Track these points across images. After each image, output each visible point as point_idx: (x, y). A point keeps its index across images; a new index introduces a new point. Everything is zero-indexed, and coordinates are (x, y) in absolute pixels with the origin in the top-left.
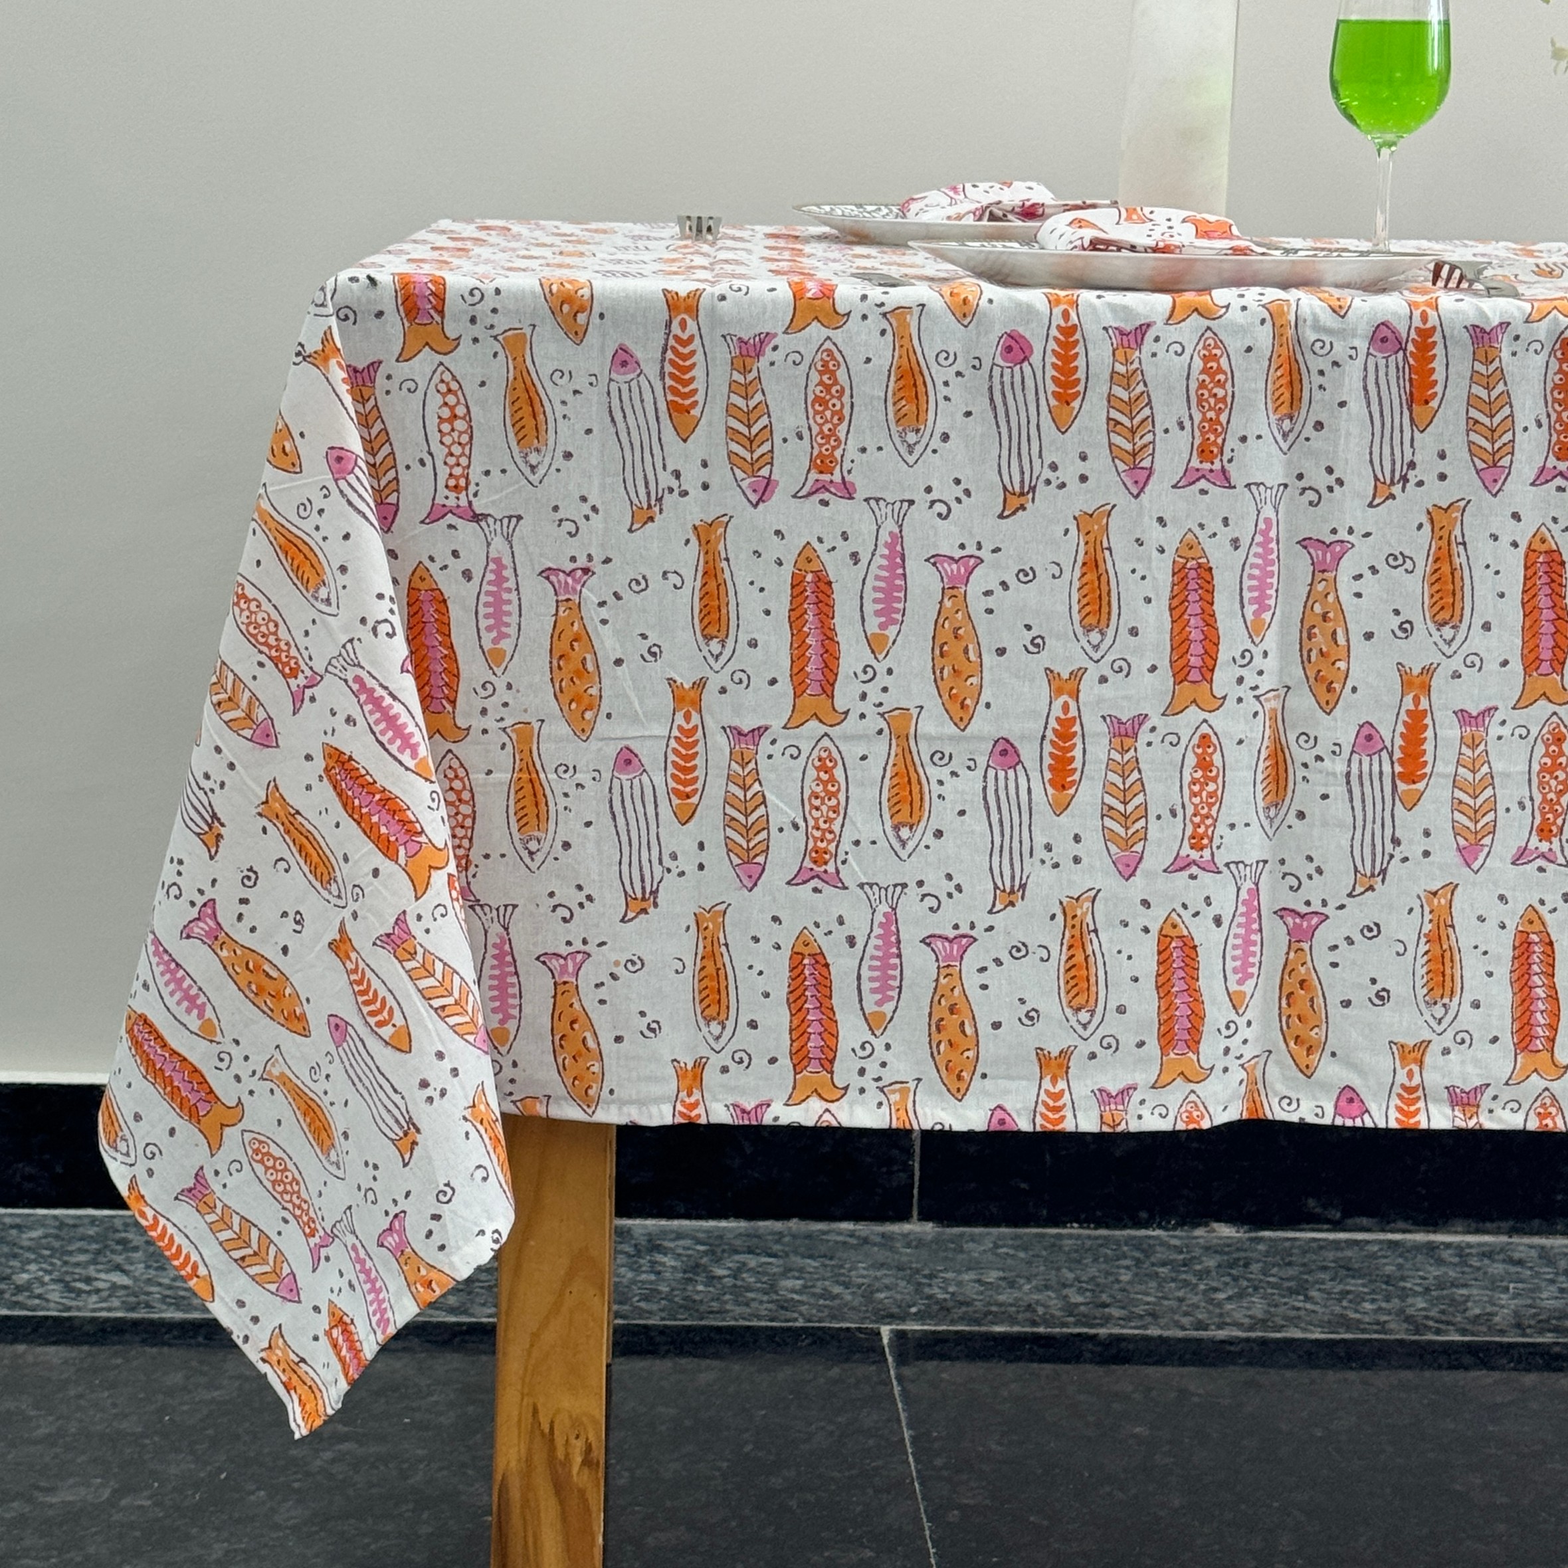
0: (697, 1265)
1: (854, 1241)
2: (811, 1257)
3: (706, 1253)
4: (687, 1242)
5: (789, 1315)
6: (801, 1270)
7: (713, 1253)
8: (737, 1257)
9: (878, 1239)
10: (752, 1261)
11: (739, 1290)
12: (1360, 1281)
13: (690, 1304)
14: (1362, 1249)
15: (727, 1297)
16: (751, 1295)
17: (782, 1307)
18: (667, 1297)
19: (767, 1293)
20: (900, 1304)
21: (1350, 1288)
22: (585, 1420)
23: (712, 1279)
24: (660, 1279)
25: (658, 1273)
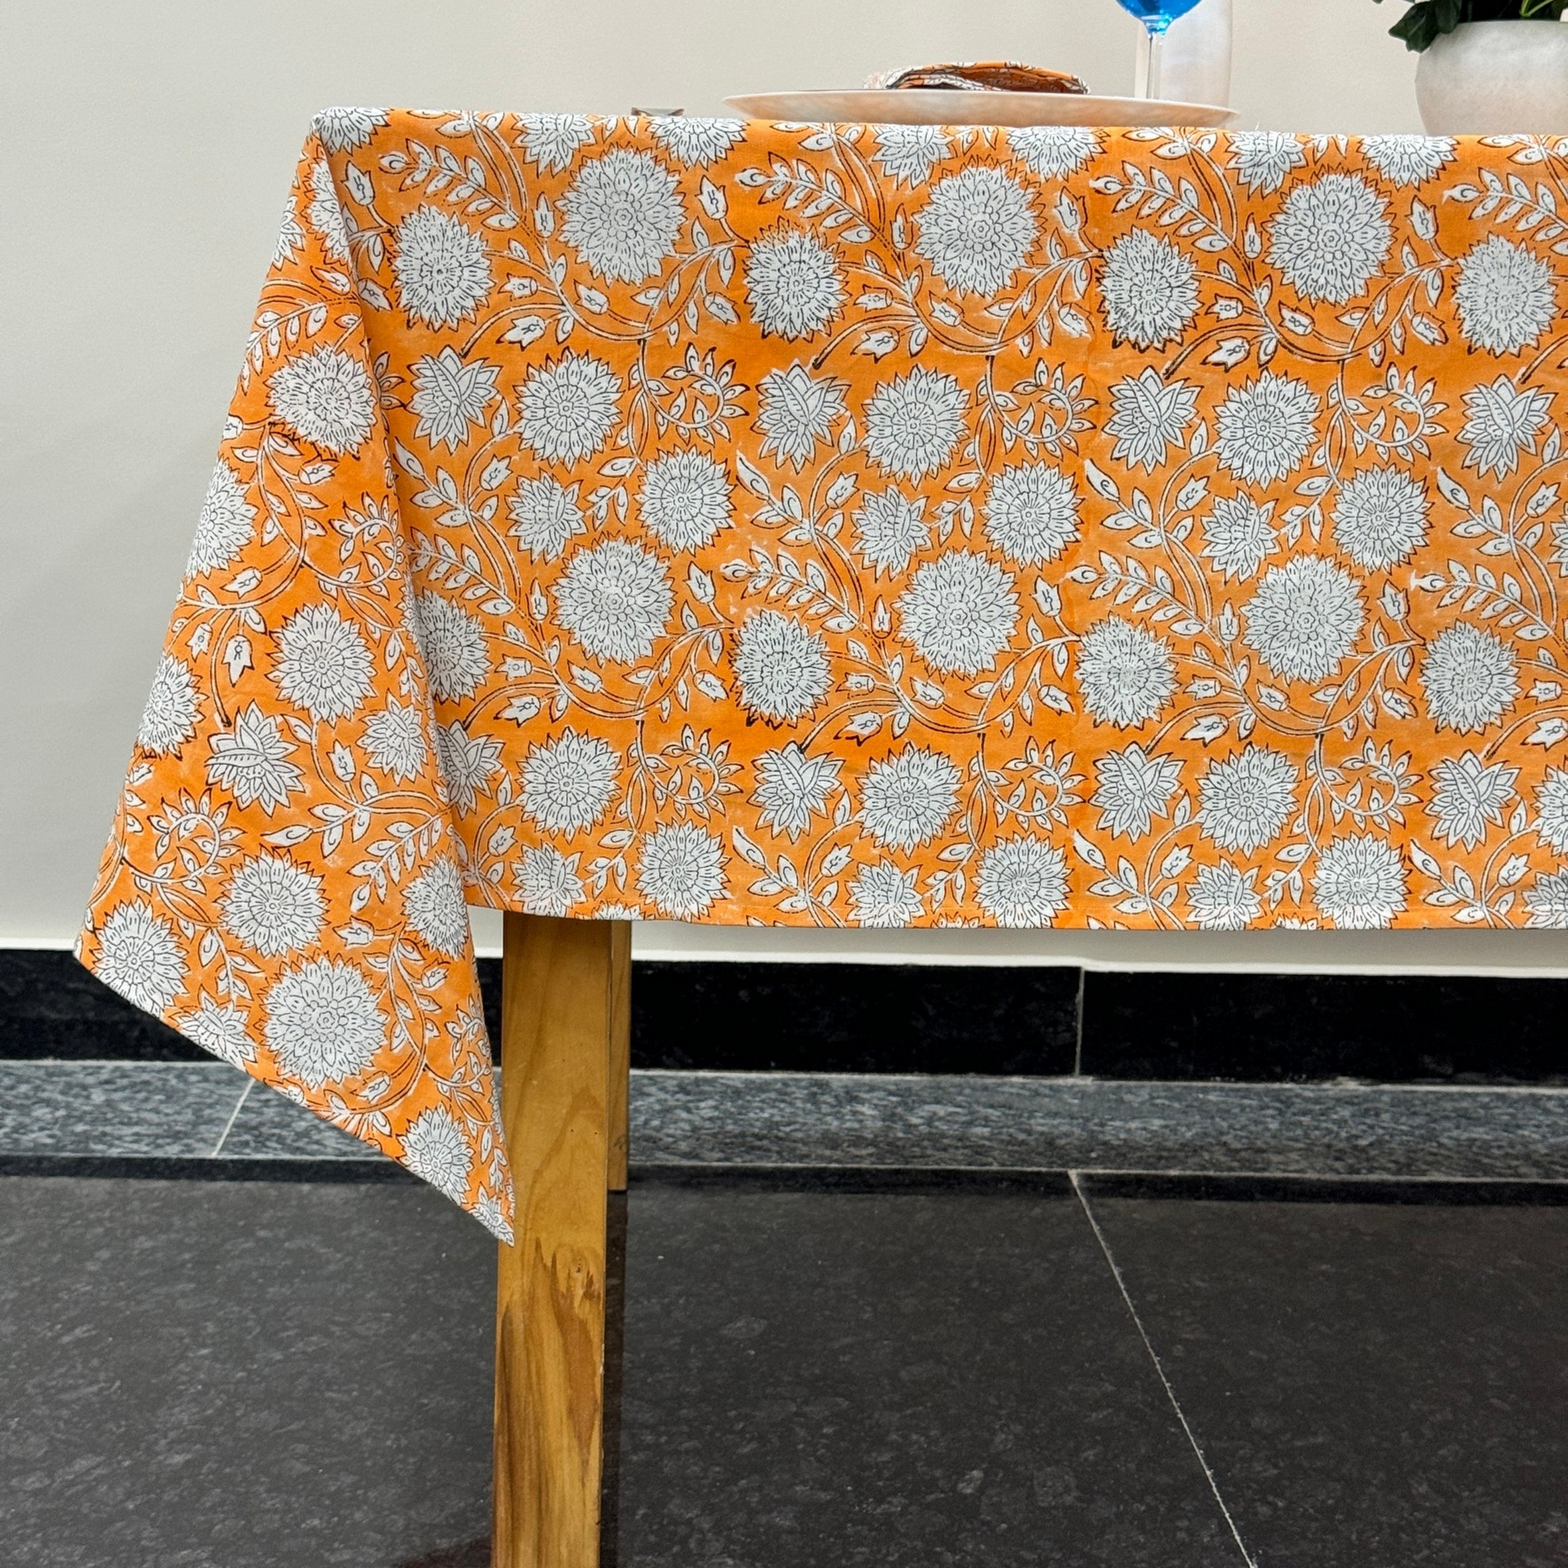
0: (894, 1114)
1: (1027, 1093)
2: (992, 1106)
3: (899, 1104)
4: (881, 1094)
5: (984, 1160)
6: (986, 1119)
7: (906, 1104)
8: (927, 1107)
9: (1047, 1091)
10: (941, 1110)
11: (935, 1139)
12: (1481, 1130)
13: (894, 1147)
14: (1475, 1100)
15: (926, 1143)
16: (946, 1141)
17: (977, 1153)
18: (873, 1143)
19: (960, 1140)
20: (1079, 1149)
21: (1474, 1136)
22: (586, 1254)
23: (909, 1127)
24: (863, 1127)
25: (861, 1121)
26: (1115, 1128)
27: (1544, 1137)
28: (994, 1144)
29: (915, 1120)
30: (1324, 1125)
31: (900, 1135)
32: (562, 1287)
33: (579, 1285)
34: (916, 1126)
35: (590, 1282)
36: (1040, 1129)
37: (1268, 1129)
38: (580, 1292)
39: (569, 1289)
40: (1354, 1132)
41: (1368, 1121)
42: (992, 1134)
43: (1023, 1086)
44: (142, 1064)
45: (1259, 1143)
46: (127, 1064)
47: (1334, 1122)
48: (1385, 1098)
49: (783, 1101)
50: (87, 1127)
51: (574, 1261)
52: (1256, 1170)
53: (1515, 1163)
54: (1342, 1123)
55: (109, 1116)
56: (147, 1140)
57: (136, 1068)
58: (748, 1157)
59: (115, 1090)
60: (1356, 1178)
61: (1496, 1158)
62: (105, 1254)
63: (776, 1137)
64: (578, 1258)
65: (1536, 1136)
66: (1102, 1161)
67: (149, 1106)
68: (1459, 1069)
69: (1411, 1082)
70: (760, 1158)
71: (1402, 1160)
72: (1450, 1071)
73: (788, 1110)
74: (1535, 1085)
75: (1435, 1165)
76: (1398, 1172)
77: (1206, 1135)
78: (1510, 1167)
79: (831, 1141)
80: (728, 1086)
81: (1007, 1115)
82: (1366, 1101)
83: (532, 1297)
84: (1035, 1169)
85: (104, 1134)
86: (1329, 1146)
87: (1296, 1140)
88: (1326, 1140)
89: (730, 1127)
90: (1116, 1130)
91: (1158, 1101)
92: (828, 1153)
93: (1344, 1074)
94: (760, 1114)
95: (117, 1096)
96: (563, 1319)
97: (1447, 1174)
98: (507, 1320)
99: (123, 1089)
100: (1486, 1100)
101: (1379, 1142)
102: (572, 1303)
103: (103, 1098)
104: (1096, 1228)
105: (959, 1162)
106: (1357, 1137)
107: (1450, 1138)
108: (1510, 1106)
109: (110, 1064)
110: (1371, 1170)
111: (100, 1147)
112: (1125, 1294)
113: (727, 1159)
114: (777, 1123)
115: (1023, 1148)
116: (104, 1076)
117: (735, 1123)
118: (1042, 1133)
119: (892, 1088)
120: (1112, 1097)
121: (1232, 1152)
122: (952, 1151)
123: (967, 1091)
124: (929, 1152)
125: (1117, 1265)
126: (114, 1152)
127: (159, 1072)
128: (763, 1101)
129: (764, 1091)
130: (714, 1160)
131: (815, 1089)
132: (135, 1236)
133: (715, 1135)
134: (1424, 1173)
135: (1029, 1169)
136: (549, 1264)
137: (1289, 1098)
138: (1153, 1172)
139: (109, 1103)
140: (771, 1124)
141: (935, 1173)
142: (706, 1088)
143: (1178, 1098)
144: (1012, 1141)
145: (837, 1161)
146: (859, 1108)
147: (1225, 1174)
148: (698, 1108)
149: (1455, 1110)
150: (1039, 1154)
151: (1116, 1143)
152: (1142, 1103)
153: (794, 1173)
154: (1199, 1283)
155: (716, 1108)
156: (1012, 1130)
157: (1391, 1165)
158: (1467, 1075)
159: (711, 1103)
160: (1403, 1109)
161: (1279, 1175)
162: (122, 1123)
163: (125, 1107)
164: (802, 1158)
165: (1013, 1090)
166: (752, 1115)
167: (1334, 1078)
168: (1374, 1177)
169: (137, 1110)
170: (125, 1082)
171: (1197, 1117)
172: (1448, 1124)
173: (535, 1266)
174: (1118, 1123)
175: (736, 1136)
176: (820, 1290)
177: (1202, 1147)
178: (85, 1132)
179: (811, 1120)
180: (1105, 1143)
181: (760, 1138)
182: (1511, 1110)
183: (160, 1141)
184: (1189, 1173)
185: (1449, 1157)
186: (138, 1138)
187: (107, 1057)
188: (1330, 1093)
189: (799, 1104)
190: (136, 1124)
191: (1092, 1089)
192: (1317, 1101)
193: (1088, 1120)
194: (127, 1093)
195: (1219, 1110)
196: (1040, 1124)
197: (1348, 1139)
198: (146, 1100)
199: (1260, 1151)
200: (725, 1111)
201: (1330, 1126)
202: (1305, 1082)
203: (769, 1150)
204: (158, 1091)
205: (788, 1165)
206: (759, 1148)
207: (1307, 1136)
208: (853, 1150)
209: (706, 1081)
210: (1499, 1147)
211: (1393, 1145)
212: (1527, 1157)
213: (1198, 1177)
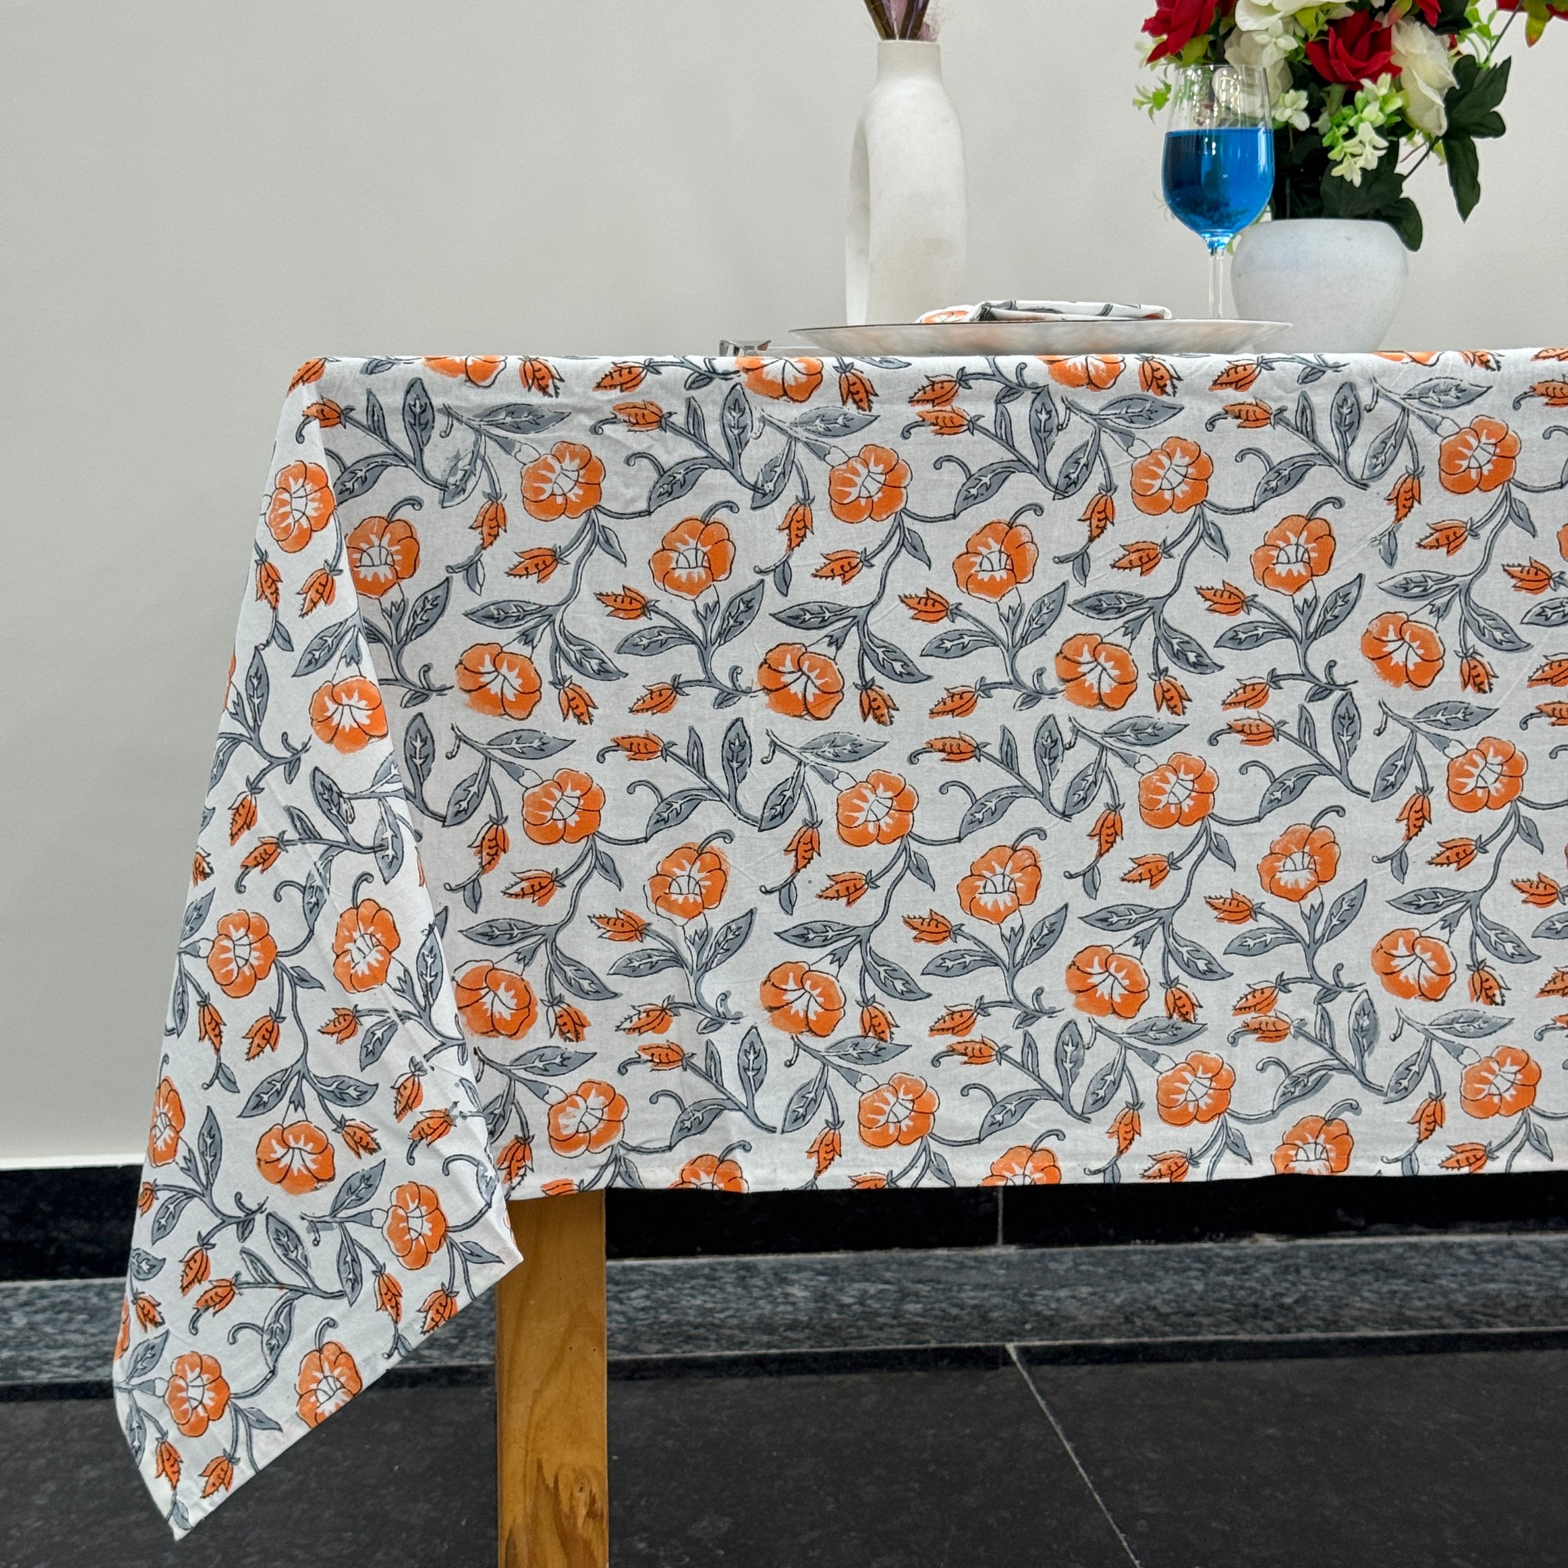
0: (825, 1295)
1: (952, 1266)
2: (922, 1282)
4: (810, 1274)
6: (918, 1295)
7: (835, 1282)
8: (858, 1286)
10: (871, 1288)
11: (870, 1316)
12: (1400, 1281)
13: (831, 1331)
14: (1388, 1251)
15: (861, 1323)
16: (881, 1320)
17: (913, 1330)
18: (808, 1326)
19: (895, 1318)
20: (1014, 1321)
21: (1396, 1288)
22: (589, 1473)
23: (842, 1307)
24: (797, 1310)
25: (793, 1304)
26: (1045, 1298)
27: (1462, 1286)
28: (928, 1321)
29: (847, 1300)
30: (1248, 1284)
31: (835, 1316)
32: (565, 1507)
33: (582, 1503)
34: (849, 1306)
35: (593, 1501)
36: (972, 1302)
37: (1193, 1291)
38: (582, 1511)
39: (572, 1509)
40: (1278, 1290)
41: (1290, 1277)
42: (926, 1310)
43: (948, 1259)
44: (60, 1282)
45: (1188, 1306)
46: (44, 1284)
47: (1257, 1280)
48: (1302, 1254)
49: (714, 1287)
50: (13, 1353)
51: (577, 1480)
52: (1189, 1334)
53: (1437, 1314)
54: (1265, 1281)
55: (34, 1339)
56: (76, 1364)
57: (54, 1288)
58: (687, 1347)
59: (36, 1312)
60: (1286, 1337)
61: (1418, 1310)
62: (50, 1487)
63: (712, 1324)
64: (580, 1477)
65: (1454, 1286)
66: (1037, 1332)
67: (73, 1327)
68: (1371, 1221)
69: (1326, 1236)
70: (700, 1347)
71: (1330, 1317)
72: (1362, 1223)
73: (720, 1296)
74: (1445, 1233)
75: (1361, 1321)
76: (1327, 1330)
77: (1135, 1300)
78: (1433, 1319)
79: (766, 1326)
80: (656, 1274)
81: (937, 1290)
82: (1284, 1257)
83: (535, 1518)
84: (973, 1344)
85: (31, 1359)
86: (1256, 1306)
87: (1223, 1301)
88: (1252, 1300)
89: (664, 1317)
90: (1045, 1300)
91: (1083, 1268)
92: (766, 1338)
93: (1261, 1231)
94: (693, 1302)
95: (39, 1318)
96: (566, 1539)
97: (1374, 1329)
98: (511, 1544)
99: (44, 1310)
100: (1401, 1250)
101: (1303, 1300)
102: (575, 1523)
103: (24, 1321)
104: (1042, 1403)
105: (897, 1341)
106: (1282, 1295)
107: (1370, 1291)
108: (1424, 1255)
109: (27, 1285)
110: (1300, 1329)
111: (29, 1373)
112: (1081, 1470)
113: (666, 1351)
114: (710, 1310)
115: (958, 1323)
116: (22, 1297)
117: (669, 1312)
118: (975, 1307)
119: (820, 1267)
120: (1036, 1265)
121: (1163, 1317)
122: (886, 1329)
123: (894, 1267)
124: (866, 1332)
125: (1069, 1439)
126: (44, 1378)
127: (78, 1290)
128: (692, 1288)
129: (693, 1278)
130: (653, 1352)
131: (742, 1273)
132: (78, 1466)
133: (650, 1326)
134: (1352, 1329)
135: (967, 1345)
136: (552, 1485)
137: (1209, 1258)
138: (1088, 1341)
139: (32, 1326)
140: (704, 1312)
141: (875, 1354)
142: (634, 1277)
143: (1100, 1263)
144: (945, 1316)
145: (776, 1347)
146: (790, 1289)
147: (1160, 1340)
148: (629, 1299)
149: (1372, 1263)
150: (974, 1328)
151: (1048, 1313)
152: (1068, 1270)
153: (735, 1362)
154: (1151, 1455)
155: (647, 1297)
156: (944, 1305)
157: (1319, 1323)
158: (1380, 1226)
159: (642, 1292)
160: (1321, 1264)
161: (1211, 1338)
162: (48, 1347)
163: (48, 1329)
164: (741, 1345)
165: (940, 1263)
166: (684, 1303)
167: (1251, 1236)
168: (1304, 1335)
169: (62, 1332)
170: (45, 1302)
171: (1123, 1283)
172: (1367, 1277)
173: (537, 1488)
174: (1046, 1293)
175: (671, 1326)
176: (779, 1483)
177: (1132, 1313)
178: (11, 1358)
179: (743, 1305)
180: (1038, 1314)
181: (697, 1327)
182: (1426, 1260)
183: (90, 1364)
184: (1123, 1340)
185: (1373, 1311)
186: (66, 1361)
187: (24, 1277)
188: (1249, 1251)
189: (729, 1289)
190: (63, 1346)
191: (1015, 1259)
192: (1237, 1260)
193: (1016, 1291)
194: (48, 1315)
195: (1144, 1274)
196: (969, 1296)
197: (1274, 1297)
198: (69, 1321)
199: (1193, 1315)
200: (658, 1300)
201: (1253, 1284)
202: (1223, 1241)
203: (706, 1339)
204: (80, 1310)
205: (727, 1353)
206: (697, 1337)
207: (1232, 1296)
208: (789, 1334)
209: (633, 1269)
210: (1421, 1299)
211: (1318, 1302)
212: (1449, 1308)
213: (1132, 1344)
